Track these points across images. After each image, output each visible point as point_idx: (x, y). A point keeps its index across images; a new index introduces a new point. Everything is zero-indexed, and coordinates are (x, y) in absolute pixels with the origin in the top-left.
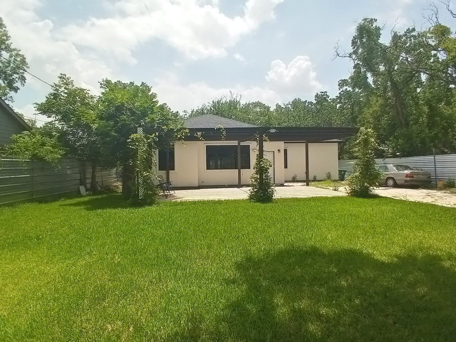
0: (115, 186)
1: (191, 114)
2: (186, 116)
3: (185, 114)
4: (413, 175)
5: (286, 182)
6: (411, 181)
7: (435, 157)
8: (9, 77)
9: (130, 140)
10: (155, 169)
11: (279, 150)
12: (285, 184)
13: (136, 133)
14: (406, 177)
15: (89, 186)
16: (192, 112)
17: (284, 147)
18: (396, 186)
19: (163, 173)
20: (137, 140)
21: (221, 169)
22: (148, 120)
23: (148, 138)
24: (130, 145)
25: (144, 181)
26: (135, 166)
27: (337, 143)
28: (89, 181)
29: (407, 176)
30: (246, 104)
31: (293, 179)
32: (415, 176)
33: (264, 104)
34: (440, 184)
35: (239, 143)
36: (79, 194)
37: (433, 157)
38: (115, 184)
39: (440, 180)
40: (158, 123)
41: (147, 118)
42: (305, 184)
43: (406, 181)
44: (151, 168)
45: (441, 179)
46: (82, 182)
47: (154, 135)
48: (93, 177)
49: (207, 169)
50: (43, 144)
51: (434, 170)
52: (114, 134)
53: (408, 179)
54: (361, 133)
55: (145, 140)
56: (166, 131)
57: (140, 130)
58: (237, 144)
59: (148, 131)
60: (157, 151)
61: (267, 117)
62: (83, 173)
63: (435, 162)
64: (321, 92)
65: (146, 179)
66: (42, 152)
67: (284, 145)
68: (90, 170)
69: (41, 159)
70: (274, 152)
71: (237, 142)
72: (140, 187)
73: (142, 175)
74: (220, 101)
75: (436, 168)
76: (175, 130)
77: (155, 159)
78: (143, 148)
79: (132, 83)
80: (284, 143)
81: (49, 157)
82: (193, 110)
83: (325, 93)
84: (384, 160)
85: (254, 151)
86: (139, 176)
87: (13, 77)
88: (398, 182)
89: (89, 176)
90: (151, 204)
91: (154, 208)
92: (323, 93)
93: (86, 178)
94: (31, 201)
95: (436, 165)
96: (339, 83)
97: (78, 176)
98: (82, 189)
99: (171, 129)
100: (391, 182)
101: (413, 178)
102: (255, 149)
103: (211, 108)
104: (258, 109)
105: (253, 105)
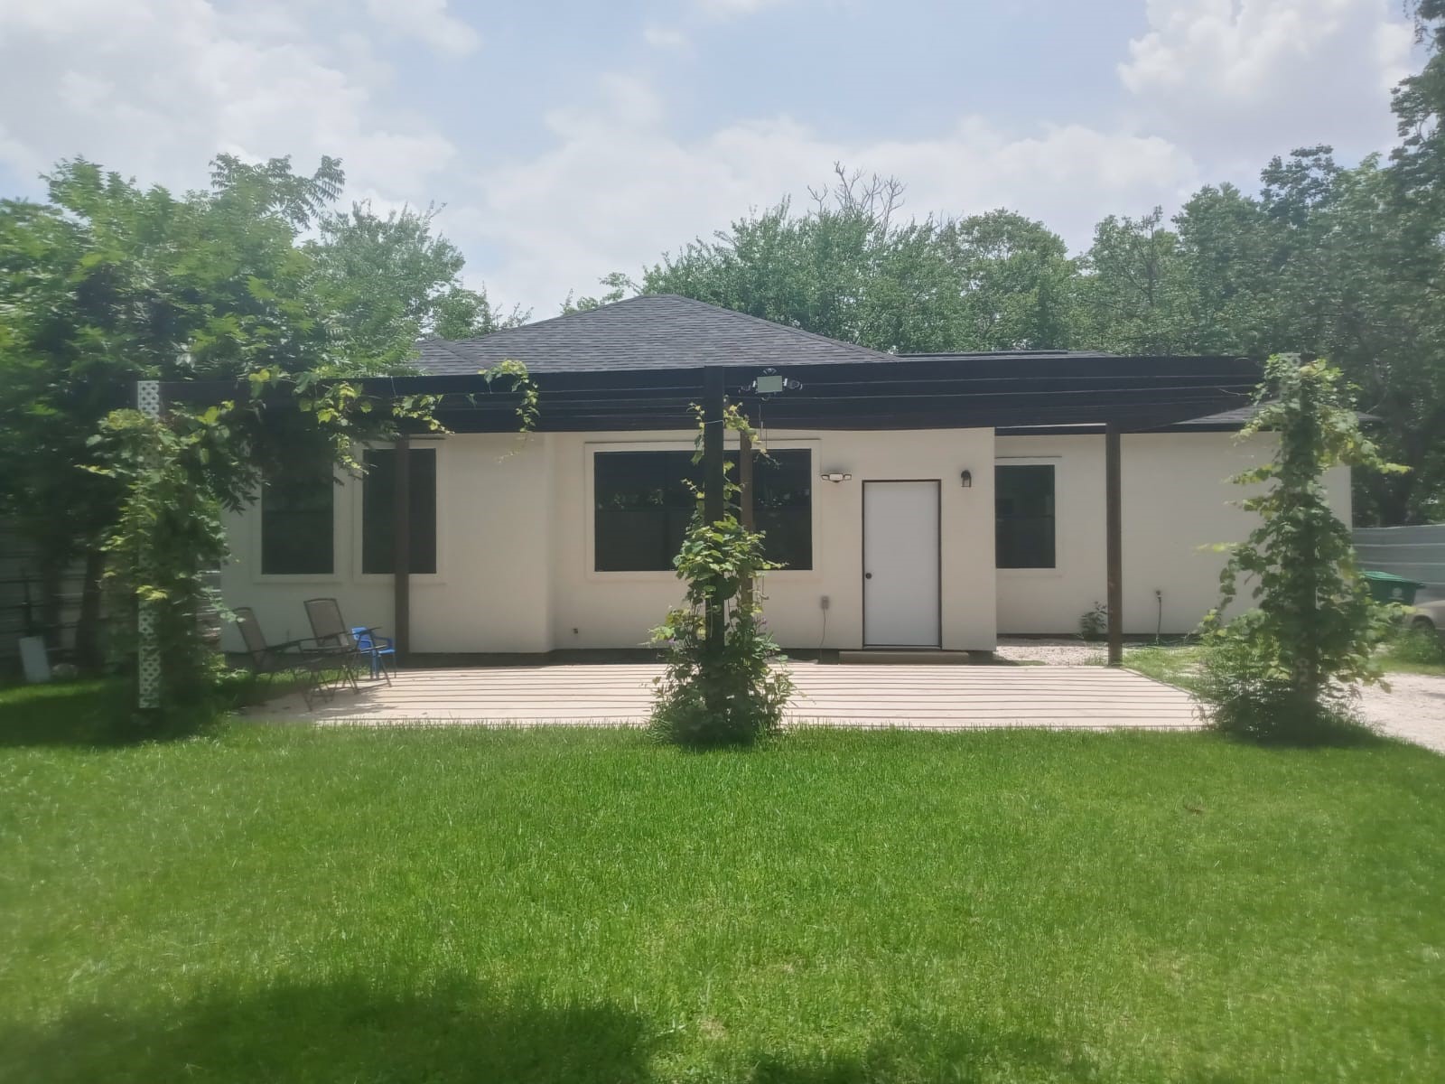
9: (99, 438)
11: (966, 476)
13: (132, 404)
15: (69, 639)
17: (996, 458)
20: (134, 439)
23: (181, 428)
28: (70, 616)
30: (913, 229)
31: (1084, 624)
42: (1104, 651)
49: (598, 569)
57: (149, 392)
61: (1036, 290)
64: (1295, 153)
67: (997, 446)
70: (939, 481)
72: (146, 655)
74: (777, 221)
80: (998, 433)
83: (1323, 156)
85: (833, 477)
92: (1311, 158)
96: (1399, 94)
102: (837, 471)
103: (727, 260)
104: (1003, 252)
105: (976, 233)
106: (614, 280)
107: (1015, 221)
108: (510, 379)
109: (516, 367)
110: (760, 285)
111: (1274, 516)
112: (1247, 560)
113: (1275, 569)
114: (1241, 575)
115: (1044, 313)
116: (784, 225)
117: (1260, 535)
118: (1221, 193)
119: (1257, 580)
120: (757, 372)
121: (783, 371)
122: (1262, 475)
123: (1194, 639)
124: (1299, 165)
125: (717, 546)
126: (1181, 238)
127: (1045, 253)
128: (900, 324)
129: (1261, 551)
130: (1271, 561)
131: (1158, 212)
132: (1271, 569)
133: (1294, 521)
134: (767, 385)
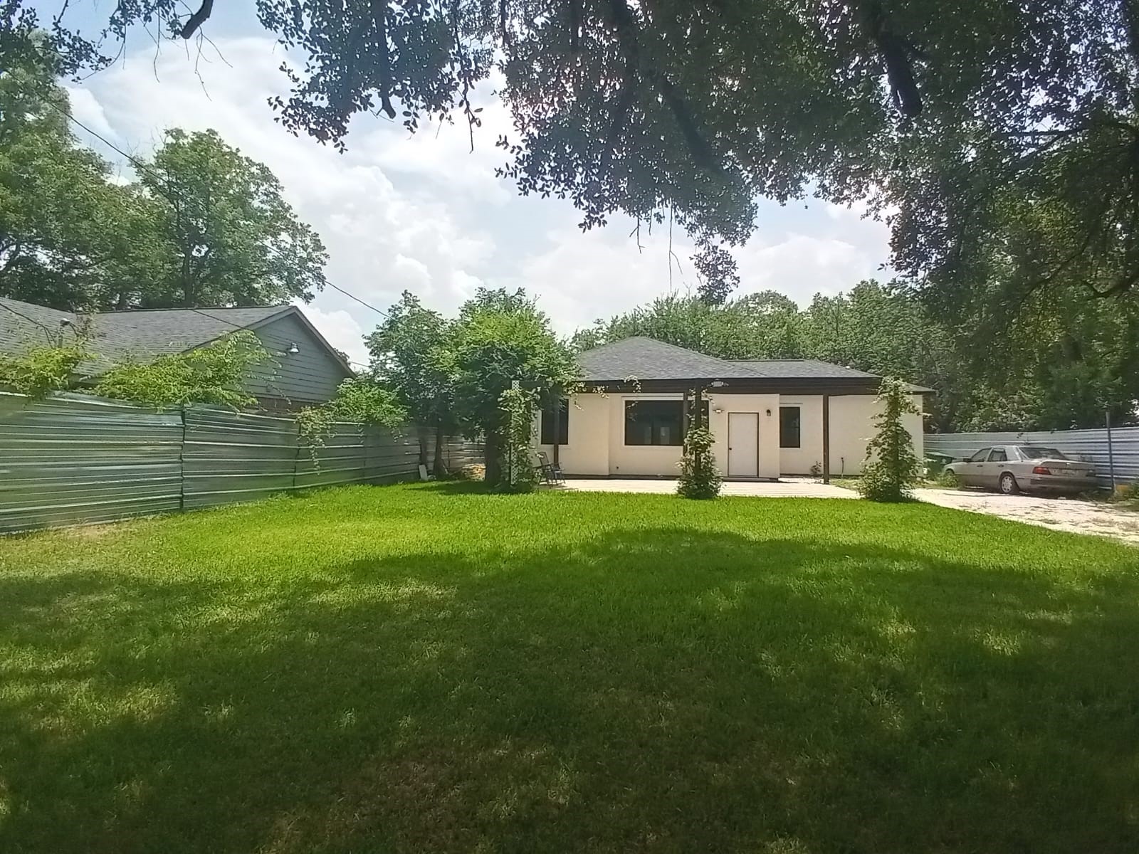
0: (468, 469)
1: (612, 326)
2: (600, 331)
3: (598, 326)
4: (1050, 470)
5: (782, 475)
6: (1043, 481)
7: (1109, 431)
8: (297, 275)
9: (501, 399)
10: (536, 440)
11: (768, 411)
12: (780, 479)
13: (510, 388)
14: (1033, 473)
15: (431, 466)
16: (614, 322)
17: (780, 404)
18: (1017, 491)
19: (548, 449)
20: (512, 399)
21: (652, 445)
22: (527, 367)
23: (525, 396)
24: (502, 406)
25: (519, 459)
26: (507, 436)
27: (921, 396)
28: (431, 458)
29: (1036, 470)
31: (812, 470)
32: (1052, 471)
33: (782, 295)
34: (1119, 489)
35: (686, 398)
36: (417, 478)
37: (1107, 432)
38: (467, 466)
39: (1121, 481)
40: (541, 372)
41: (525, 365)
42: (823, 480)
43: (1034, 481)
44: (529, 439)
45: (1123, 481)
46: (423, 461)
47: (534, 390)
48: (438, 451)
49: (626, 444)
50: (380, 401)
51: (1108, 460)
52: (481, 389)
53: (1038, 476)
54: (885, 387)
55: (522, 399)
56: (551, 385)
57: (515, 384)
58: (682, 399)
59: (526, 385)
60: (540, 412)
61: (785, 328)
62: (423, 445)
63: (1110, 442)
65: (522, 457)
66: (377, 412)
67: (780, 400)
68: (432, 441)
69: (378, 423)
70: (758, 413)
71: (682, 394)
72: (513, 467)
73: (516, 449)
74: (672, 299)
75: (1113, 456)
76: (565, 384)
77: (536, 425)
78: (517, 412)
79: (502, 291)
80: (780, 395)
81: (387, 420)
82: (615, 317)
84: (1020, 435)
86: (513, 451)
87: (304, 276)
88: (1021, 483)
89: (432, 450)
90: (527, 492)
91: (531, 496)
93: (428, 453)
94: (362, 482)
95: (1113, 448)
97: (417, 449)
98: (423, 470)
99: (559, 382)
100: (1008, 483)
101: (1050, 474)
102: (719, 409)
103: (652, 316)
104: (768, 310)
105: (757, 300)
106: (598, 322)
107: (775, 295)
108: (632, 381)
109: (635, 378)
110: (666, 326)
111: (885, 429)
112: (876, 444)
113: (885, 447)
114: (873, 448)
115: (789, 338)
116: (675, 301)
117: (880, 436)
118: (870, 283)
119: (879, 450)
120: (713, 380)
121: (721, 380)
122: (881, 416)
123: (856, 477)
124: (904, 281)
125: (701, 436)
126: (851, 303)
127: (789, 311)
128: (727, 344)
129: (880, 440)
130: (884, 444)
131: (841, 294)
132: (883, 446)
133: (891, 431)
134: (716, 384)
